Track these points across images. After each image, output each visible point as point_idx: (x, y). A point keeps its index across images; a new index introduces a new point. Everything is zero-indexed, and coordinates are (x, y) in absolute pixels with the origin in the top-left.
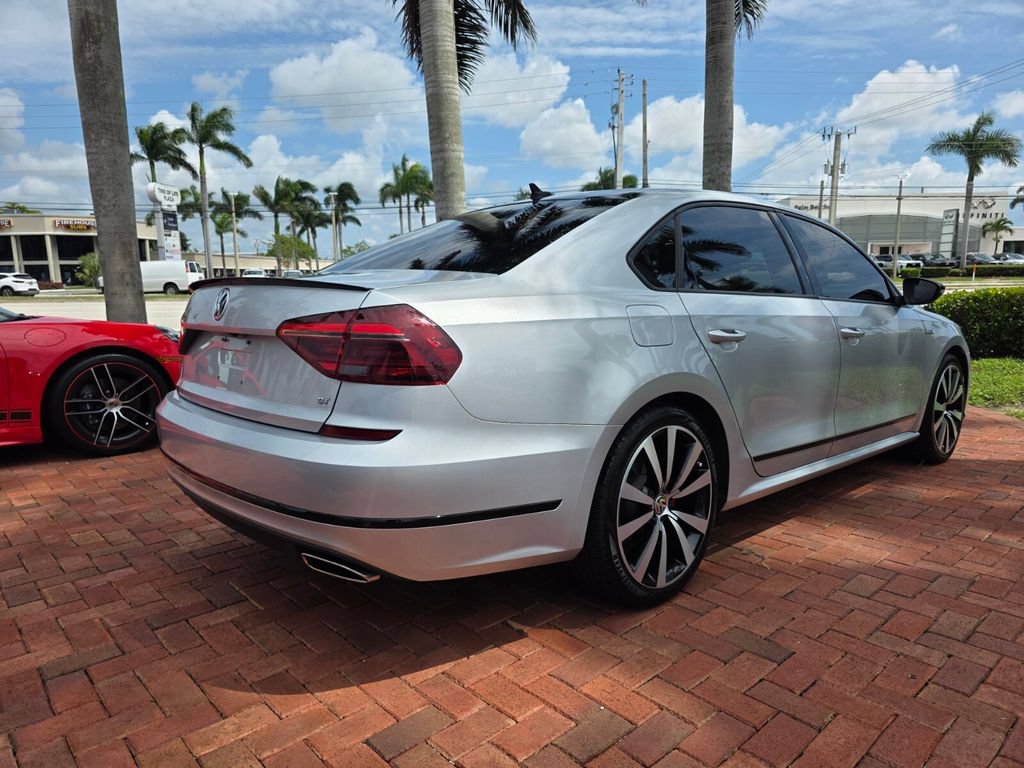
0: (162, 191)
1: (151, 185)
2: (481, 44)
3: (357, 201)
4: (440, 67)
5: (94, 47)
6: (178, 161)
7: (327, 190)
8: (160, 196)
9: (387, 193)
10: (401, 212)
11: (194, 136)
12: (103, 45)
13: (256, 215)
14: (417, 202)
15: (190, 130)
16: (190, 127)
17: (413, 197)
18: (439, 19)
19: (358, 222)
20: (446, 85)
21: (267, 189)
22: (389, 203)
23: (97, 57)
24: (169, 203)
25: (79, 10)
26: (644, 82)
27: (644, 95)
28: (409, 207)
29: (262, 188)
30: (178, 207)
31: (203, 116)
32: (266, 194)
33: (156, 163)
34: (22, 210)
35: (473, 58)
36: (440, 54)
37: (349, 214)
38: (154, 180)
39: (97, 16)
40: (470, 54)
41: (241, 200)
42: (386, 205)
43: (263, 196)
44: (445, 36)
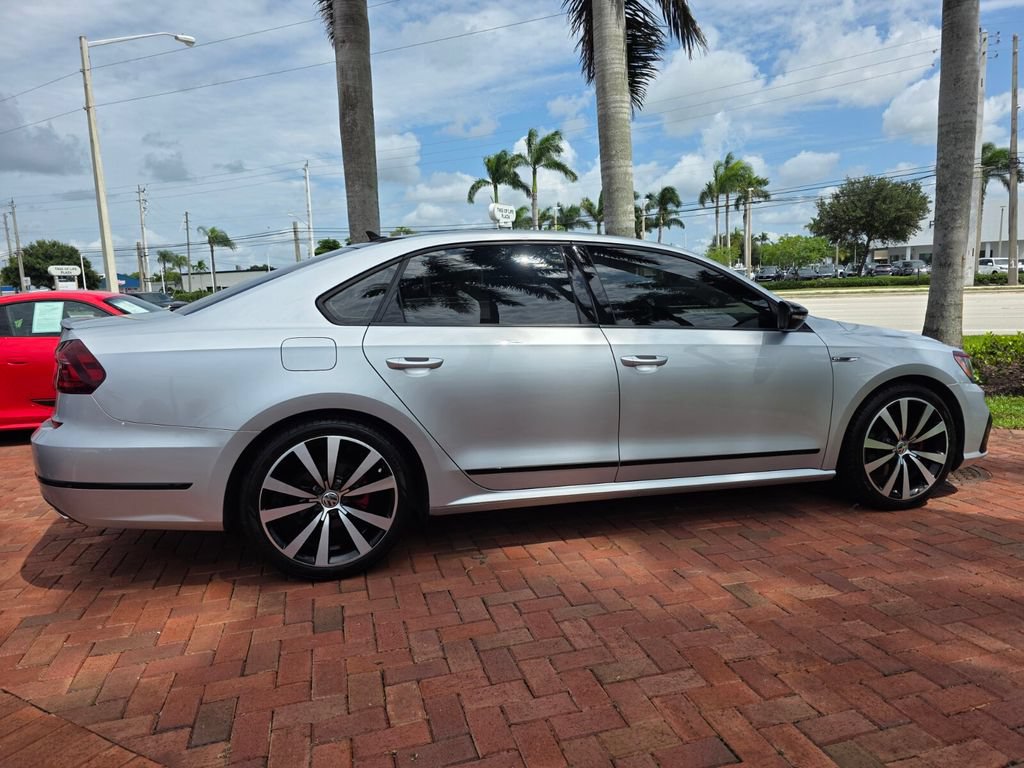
0: (500, 210)
1: (492, 206)
2: (654, 60)
3: (678, 204)
4: (608, 89)
5: (352, 112)
6: (516, 183)
7: (649, 197)
8: (498, 215)
9: (708, 194)
10: (717, 212)
11: (529, 159)
12: (358, 110)
13: (586, 225)
14: (738, 200)
15: (526, 155)
16: (526, 152)
17: (733, 197)
18: (607, 44)
19: (682, 225)
20: (613, 105)
21: (592, 201)
22: (708, 203)
23: (354, 120)
24: (506, 220)
25: (343, 85)
26: (1015, 38)
27: (1015, 53)
28: (727, 207)
29: (587, 200)
30: (513, 223)
31: (537, 141)
32: (591, 205)
33: (499, 186)
34: (408, 232)
35: (647, 75)
36: (608, 77)
37: (673, 216)
38: (496, 201)
39: (355, 88)
40: (645, 71)
41: (574, 211)
42: (707, 205)
43: (589, 207)
44: (613, 59)
